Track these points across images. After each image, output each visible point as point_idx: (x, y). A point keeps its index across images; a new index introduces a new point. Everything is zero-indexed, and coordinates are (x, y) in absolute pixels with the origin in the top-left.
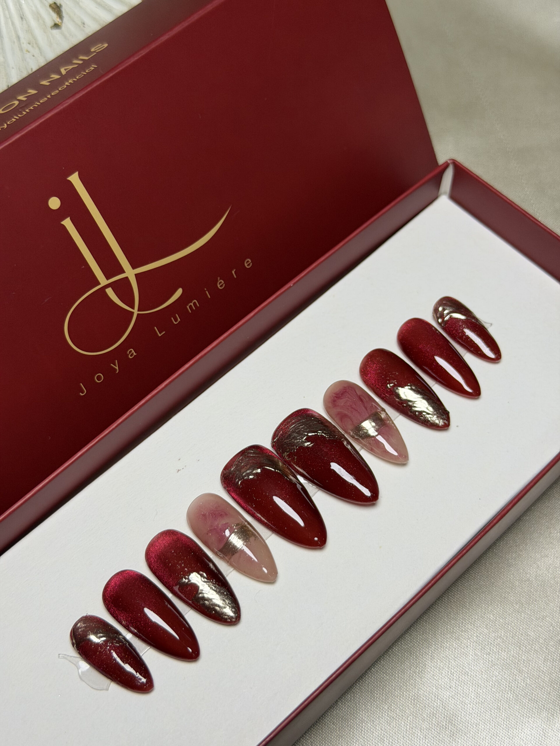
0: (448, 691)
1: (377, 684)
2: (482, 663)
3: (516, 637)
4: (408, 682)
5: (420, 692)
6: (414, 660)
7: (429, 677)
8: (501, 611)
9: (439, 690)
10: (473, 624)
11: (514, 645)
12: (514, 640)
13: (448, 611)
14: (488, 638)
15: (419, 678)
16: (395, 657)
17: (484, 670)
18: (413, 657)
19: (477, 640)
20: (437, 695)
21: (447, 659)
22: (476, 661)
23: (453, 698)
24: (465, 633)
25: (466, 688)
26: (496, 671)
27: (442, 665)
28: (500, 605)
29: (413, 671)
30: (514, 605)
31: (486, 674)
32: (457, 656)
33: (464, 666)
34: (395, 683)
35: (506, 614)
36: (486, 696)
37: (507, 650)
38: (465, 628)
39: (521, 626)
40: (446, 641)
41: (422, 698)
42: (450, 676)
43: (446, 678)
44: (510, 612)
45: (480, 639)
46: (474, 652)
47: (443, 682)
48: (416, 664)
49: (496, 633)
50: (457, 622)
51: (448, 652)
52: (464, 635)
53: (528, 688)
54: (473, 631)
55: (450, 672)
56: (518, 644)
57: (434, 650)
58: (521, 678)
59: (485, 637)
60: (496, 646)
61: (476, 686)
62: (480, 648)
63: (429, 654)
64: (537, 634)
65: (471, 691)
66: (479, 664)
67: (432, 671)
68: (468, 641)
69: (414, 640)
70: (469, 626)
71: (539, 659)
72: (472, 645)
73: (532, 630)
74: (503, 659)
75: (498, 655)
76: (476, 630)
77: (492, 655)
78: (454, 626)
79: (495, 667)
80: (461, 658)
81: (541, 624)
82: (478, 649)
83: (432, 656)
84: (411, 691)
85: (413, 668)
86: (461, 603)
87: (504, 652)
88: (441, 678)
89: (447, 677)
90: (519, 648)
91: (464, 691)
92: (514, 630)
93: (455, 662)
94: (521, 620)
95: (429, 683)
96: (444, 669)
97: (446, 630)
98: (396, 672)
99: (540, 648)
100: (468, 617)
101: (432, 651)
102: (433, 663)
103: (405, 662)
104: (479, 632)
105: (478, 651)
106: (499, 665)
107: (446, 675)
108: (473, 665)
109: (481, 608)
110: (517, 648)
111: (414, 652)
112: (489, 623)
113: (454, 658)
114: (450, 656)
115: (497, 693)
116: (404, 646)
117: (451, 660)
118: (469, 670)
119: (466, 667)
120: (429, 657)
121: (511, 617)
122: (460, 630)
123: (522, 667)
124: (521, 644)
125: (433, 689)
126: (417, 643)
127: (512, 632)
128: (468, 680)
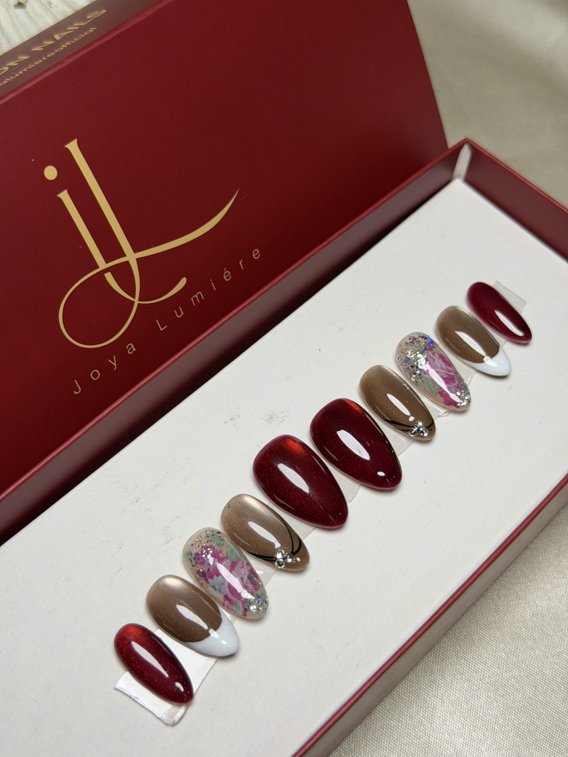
0: (461, 738)
1: (383, 731)
2: (497, 706)
3: (531, 676)
4: (417, 728)
5: (430, 739)
6: (422, 704)
7: (440, 723)
8: (513, 649)
9: (451, 737)
10: (484, 664)
11: (529, 686)
12: (529, 680)
13: (456, 650)
14: (502, 679)
15: (429, 724)
16: (401, 701)
17: (499, 714)
18: (421, 701)
19: (490, 681)
20: (450, 742)
21: (458, 703)
22: (490, 705)
23: (467, 745)
24: (476, 674)
25: (481, 734)
26: (513, 715)
27: (453, 709)
28: (511, 641)
29: (422, 716)
30: (527, 641)
31: (502, 718)
32: (469, 699)
33: (477, 710)
34: (403, 730)
35: (519, 652)
36: (503, 742)
37: (523, 691)
38: (476, 668)
39: (535, 664)
40: (456, 682)
41: (434, 746)
42: (463, 721)
43: (458, 723)
44: (523, 649)
45: (492, 680)
46: (487, 694)
47: (455, 728)
48: (425, 708)
49: (509, 673)
50: (467, 662)
51: (459, 694)
52: (475, 676)
53: (548, 731)
54: (484, 671)
55: (462, 717)
56: (534, 684)
57: (444, 693)
58: (539, 721)
59: (497, 677)
60: (510, 687)
61: (491, 732)
62: (493, 689)
63: (439, 697)
64: (554, 672)
65: (487, 738)
66: (494, 707)
67: (443, 716)
68: (480, 682)
69: (421, 682)
70: (480, 665)
71: (558, 699)
72: (485, 686)
73: (548, 668)
74: (518, 701)
75: (513, 697)
76: (487, 671)
77: (507, 697)
78: (464, 665)
79: (510, 710)
80: (473, 701)
81: (557, 661)
82: (492, 692)
83: (441, 699)
84: (420, 739)
85: (422, 712)
86: (469, 641)
87: (519, 693)
88: (453, 723)
89: (460, 722)
90: (535, 688)
91: (478, 737)
92: (529, 669)
93: (467, 706)
94: (536, 658)
95: (440, 729)
96: (456, 713)
97: (455, 670)
98: (404, 718)
99: (558, 687)
100: (478, 656)
101: (441, 693)
102: (443, 707)
103: (413, 706)
104: (491, 673)
105: (491, 693)
106: (515, 708)
107: (458, 720)
108: (487, 708)
109: (491, 646)
110: (533, 688)
111: (422, 694)
112: (501, 662)
113: (466, 701)
114: (461, 699)
115: (515, 738)
116: (410, 689)
117: (462, 704)
118: (483, 714)
119: (479, 711)
120: (439, 700)
121: (524, 655)
122: (471, 670)
123: (540, 709)
124: (537, 683)
125: (444, 735)
126: (425, 684)
127: (527, 671)
128: (482, 725)
